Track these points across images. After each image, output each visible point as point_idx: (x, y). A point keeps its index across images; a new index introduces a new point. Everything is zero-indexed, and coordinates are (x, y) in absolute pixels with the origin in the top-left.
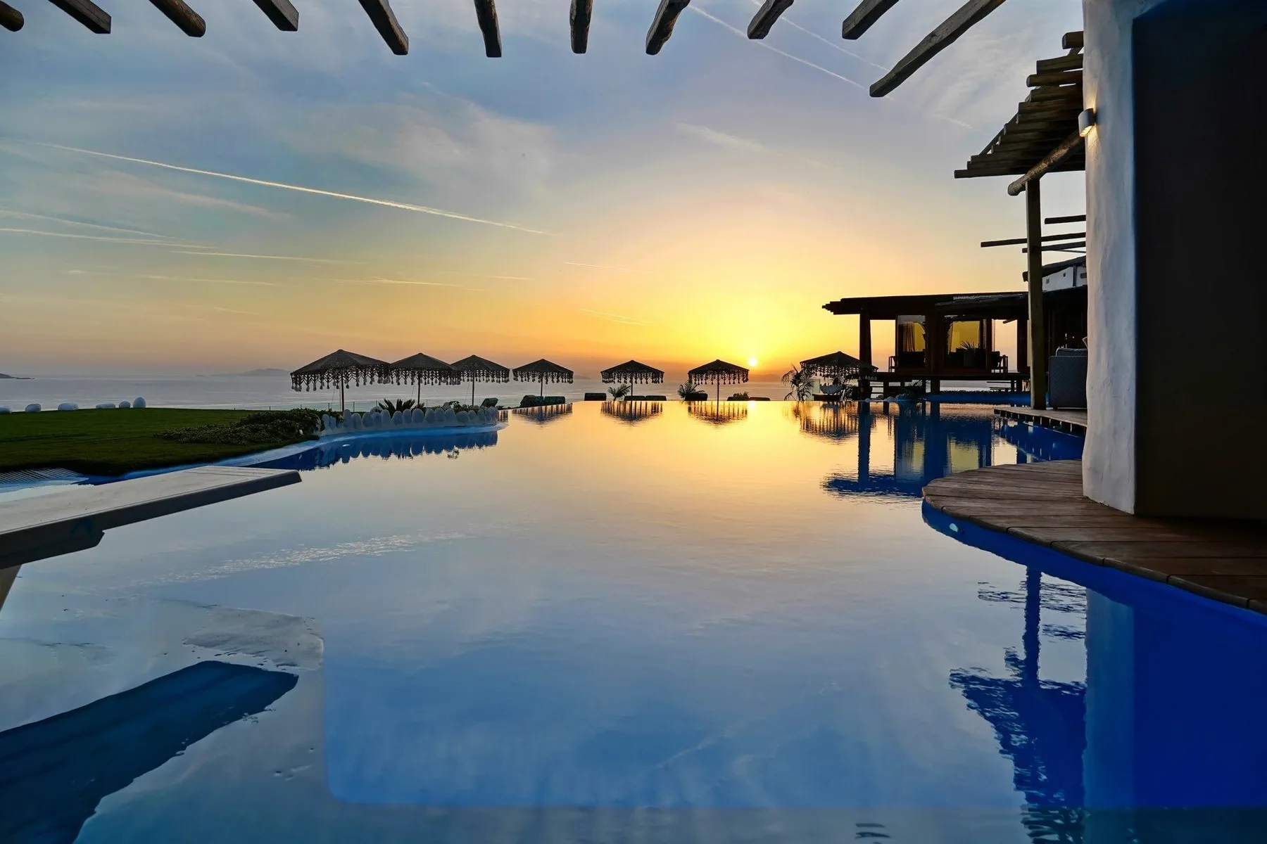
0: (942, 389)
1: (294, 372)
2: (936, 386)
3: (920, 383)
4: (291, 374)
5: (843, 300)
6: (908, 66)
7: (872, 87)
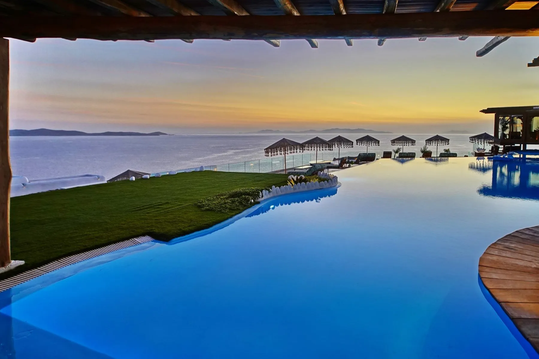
0: (527, 148)
1: (265, 149)
2: (525, 147)
3: (519, 145)
4: (265, 150)
5: (488, 109)
6: (490, 47)
7: (477, 52)
